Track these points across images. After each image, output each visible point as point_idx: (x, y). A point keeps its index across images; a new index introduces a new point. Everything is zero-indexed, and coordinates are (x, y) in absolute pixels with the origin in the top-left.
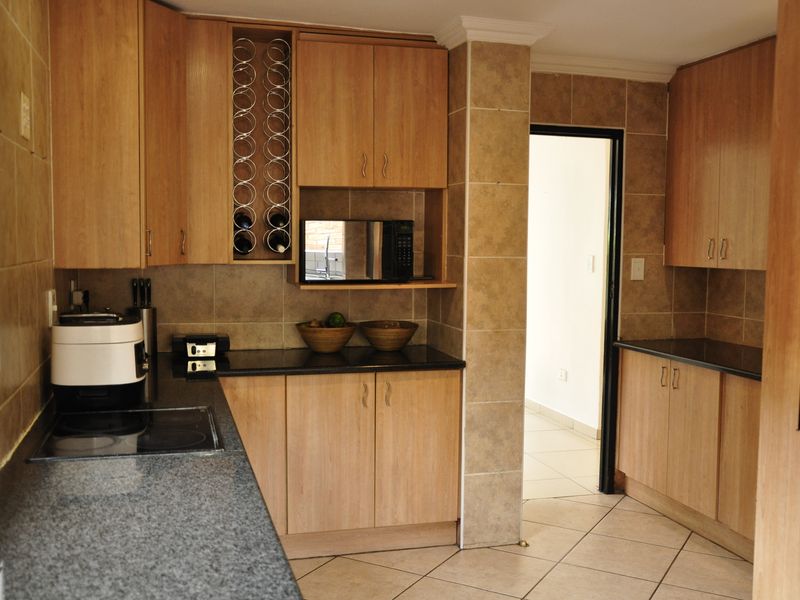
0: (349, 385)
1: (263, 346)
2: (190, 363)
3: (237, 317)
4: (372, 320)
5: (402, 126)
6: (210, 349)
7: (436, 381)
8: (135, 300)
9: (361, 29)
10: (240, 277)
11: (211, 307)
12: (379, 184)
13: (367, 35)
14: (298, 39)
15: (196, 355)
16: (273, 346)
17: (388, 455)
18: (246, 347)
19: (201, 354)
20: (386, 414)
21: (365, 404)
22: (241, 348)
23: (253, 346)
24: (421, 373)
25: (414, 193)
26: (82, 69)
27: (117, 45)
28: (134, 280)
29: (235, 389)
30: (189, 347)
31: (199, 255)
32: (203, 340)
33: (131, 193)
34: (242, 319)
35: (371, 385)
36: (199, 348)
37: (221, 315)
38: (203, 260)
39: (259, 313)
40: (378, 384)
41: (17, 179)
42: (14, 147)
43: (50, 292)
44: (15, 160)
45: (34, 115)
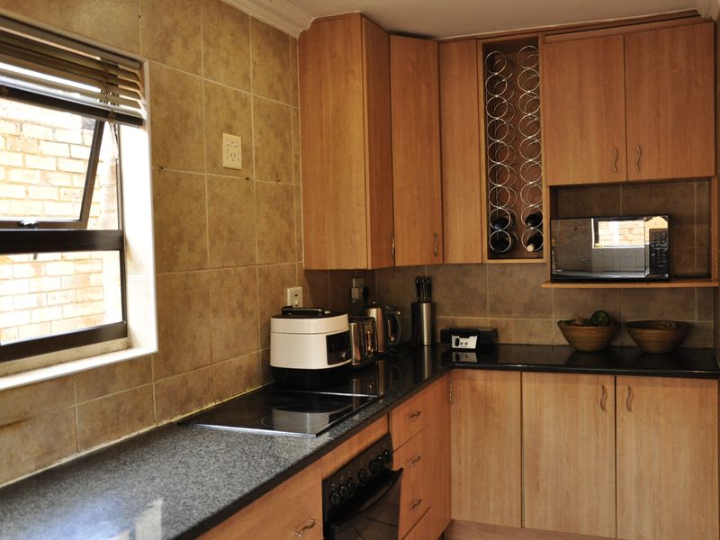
0: (586, 386)
1: (533, 341)
2: (454, 354)
3: (508, 312)
4: (647, 319)
5: (659, 115)
6: (471, 342)
7: (688, 390)
8: (419, 295)
9: (610, 20)
10: (511, 275)
11: (485, 303)
12: (633, 178)
13: (624, 23)
14: (544, 43)
15: (459, 347)
16: (543, 341)
17: (630, 464)
18: (518, 341)
19: (463, 346)
20: (628, 421)
21: (603, 408)
22: (513, 342)
23: (524, 341)
24: (668, 380)
25: (695, 184)
26: (321, 105)
27: (346, 80)
28: (418, 278)
29: (474, 380)
30: (454, 338)
31: (457, 256)
32: (466, 333)
33: (359, 204)
34: (513, 315)
35: (610, 388)
36: (462, 340)
37: (494, 311)
38: (459, 260)
39: (530, 309)
40: (617, 387)
41: (209, 201)
42: (203, 177)
43: (289, 290)
44: (206, 187)
45: (257, 149)
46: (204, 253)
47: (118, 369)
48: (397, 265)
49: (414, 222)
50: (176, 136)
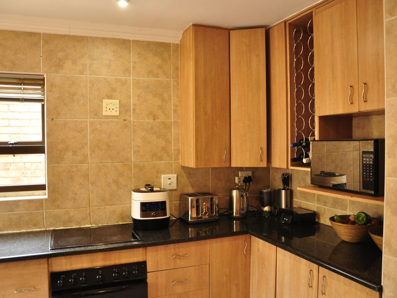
14: (315, 14)
40: (319, 274)
41: (90, 132)
42: (87, 121)
43: (162, 176)
44: (88, 126)
45: (135, 105)
46: (85, 156)
47: (20, 203)
48: (232, 166)
49: (245, 141)
50: (65, 104)
